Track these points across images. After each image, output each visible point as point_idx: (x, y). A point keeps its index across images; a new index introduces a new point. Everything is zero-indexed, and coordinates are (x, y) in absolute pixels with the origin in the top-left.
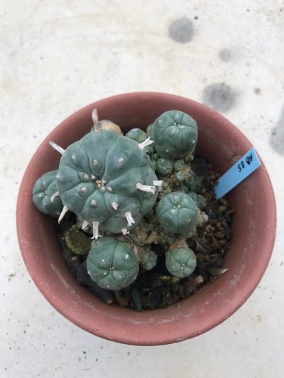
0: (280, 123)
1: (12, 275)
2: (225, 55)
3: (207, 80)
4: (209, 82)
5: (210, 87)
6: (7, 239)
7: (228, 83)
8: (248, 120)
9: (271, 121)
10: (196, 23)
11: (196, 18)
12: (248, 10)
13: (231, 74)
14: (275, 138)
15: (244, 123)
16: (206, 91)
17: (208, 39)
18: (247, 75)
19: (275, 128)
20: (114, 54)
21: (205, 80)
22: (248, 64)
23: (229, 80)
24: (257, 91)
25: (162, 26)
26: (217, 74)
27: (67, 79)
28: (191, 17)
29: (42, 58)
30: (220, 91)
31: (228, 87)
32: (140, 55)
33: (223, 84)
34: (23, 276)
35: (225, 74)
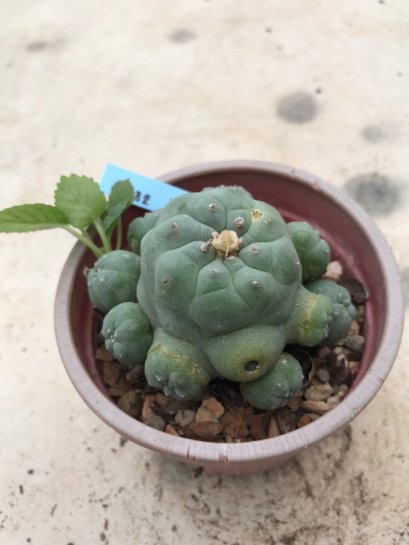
2: (372, 134)
3: (347, 170)
4: (352, 173)
5: (353, 181)
7: (382, 172)
10: (319, 98)
11: (319, 91)
12: (400, 75)
13: (385, 159)
17: (342, 114)
20: (193, 147)
21: (343, 171)
23: (385, 168)
25: (267, 105)
26: (363, 161)
28: (311, 89)
30: (372, 184)
31: (385, 179)
32: (235, 145)
33: (375, 175)
34: (17, 528)
35: (376, 160)
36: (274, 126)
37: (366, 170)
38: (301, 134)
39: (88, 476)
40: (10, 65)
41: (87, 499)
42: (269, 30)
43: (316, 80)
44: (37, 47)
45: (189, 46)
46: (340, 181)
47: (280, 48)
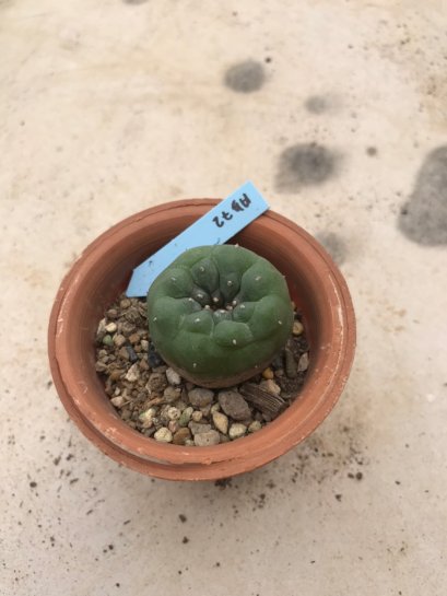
0: (414, 196)
2: (315, 105)
3: (287, 139)
4: (291, 143)
5: (291, 149)
7: (320, 142)
8: (359, 193)
9: (399, 194)
10: (269, 67)
11: (268, 60)
12: (350, 47)
13: (325, 130)
14: (407, 219)
15: (351, 199)
16: (284, 156)
17: (289, 84)
18: (353, 131)
19: (407, 204)
20: (137, 113)
21: (283, 140)
22: (354, 116)
23: (323, 138)
24: (372, 151)
25: (215, 71)
26: (303, 131)
27: (59, 149)
28: (261, 59)
29: (23, 124)
30: (309, 154)
31: (322, 149)
32: (179, 112)
33: (313, 145)
35: (316, 131)
36: (219, 94)
37: (305, 140)
38: (246, 103)
39: (9, 420)
41: (6, 441)
43: (267, 49)
45: (143, 7)
46: (278, 150)
47: (235, 14)
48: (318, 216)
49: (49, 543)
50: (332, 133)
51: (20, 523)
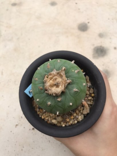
1: (17, 125)
2: (101, 35)
4: (95, 46)
6: (15, 110)
7: (103, 46)
8: (112, 59)
10: (89, 25)
11: (88, 23)
12: (109, 19)
15: (111, 61)
16: (94, 49)
17: (94, 29)
18: (110, 43)
20: (57, 37)
21: (93, 45)
22: (110, 38)
23: (103, 44)
24: (115, 48)
25: (75, 26)
27: (39, 47)
28: (86, 22)
29: (29, 39)
30: (100, 49)
31: (103, 48)
32: (67, 37)
33: (101, 46)
34: (21, 125)
35: (101, 43)
36: (77, 32)
37: (99, 45)
38: (84, 34)
40: (7, 10)
42: (76, 4)
43: (88, 19)
44: (14, 5)
45: (55, 7)
46: (93, 47)
47: (79, 9)
48: (103, 65)
49: (48, 142)
50: (105, 43)
51: (42, 138)
